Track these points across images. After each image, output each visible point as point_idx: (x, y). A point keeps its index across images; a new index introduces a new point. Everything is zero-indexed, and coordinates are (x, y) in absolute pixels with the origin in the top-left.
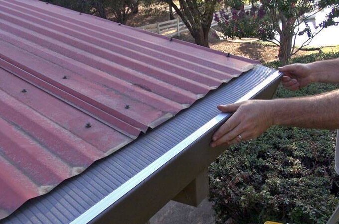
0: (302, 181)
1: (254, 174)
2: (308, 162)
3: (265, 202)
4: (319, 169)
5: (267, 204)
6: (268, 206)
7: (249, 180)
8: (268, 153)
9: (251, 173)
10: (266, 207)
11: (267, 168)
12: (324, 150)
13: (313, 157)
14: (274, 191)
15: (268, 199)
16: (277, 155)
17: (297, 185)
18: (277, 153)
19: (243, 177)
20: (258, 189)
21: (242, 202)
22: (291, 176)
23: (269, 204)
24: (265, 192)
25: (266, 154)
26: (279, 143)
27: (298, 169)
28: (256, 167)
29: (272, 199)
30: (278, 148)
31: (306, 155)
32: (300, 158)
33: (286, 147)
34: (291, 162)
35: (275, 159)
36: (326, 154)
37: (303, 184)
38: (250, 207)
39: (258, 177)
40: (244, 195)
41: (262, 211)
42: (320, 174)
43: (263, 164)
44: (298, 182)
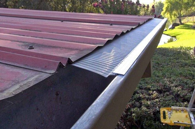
0: (161, 100)
1: (135, 102)
2: (160, 91)
3: (146, 114)
7: (133, 106)
9: (133, 102)
10: (147, 116)
11: (139, 99)
12: (165, 85)
13: (161, 89)
14: (148, 107)
17: (160, 102)
18: (143, 91)
19: (130, 105)
20: (140, 107)
21: (134, 117)
22: (153, 99)
24: (144, 108)
26: (142, 86)
27: (156, 95)
28: (134, 99)
29: (149, 111)
30: (142, 89)
31: (157, 88)
32: (155, 90)
33: (146, 87)
34: (151, 93)
35: (142, 94)
36: (166, 87)
37: (162, 101)
38: (139, 119)
39: (137, 104)
40: (134, 113)
41: (145, 119)
42: (168, 95)
43: (138, 97)
44: (159, 100)
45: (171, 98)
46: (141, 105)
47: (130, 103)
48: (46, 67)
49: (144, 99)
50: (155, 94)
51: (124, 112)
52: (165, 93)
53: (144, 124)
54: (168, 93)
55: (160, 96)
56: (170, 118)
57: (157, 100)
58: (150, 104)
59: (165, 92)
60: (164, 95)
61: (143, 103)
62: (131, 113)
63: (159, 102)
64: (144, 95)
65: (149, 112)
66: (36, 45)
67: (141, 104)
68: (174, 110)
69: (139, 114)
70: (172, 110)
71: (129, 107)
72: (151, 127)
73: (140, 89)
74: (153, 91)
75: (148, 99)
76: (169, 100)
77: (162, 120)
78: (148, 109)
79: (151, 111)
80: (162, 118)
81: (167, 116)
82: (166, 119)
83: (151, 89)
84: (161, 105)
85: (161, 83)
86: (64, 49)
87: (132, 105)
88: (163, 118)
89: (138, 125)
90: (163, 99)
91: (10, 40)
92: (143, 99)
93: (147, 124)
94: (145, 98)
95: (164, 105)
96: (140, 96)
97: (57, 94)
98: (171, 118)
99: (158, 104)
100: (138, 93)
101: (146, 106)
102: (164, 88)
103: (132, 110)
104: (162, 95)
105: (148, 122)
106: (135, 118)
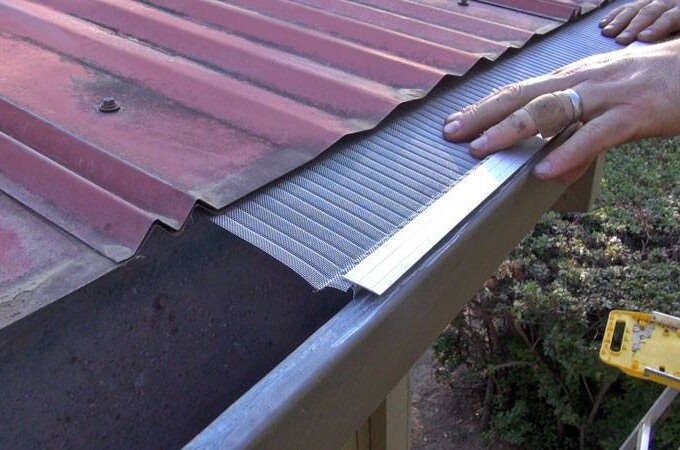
0: (629, 271)
1: (532, 262)
2: (633, 240)
3: (562, 309)
4: (656, 251)
5: (567, 310)
6: (569, 315)
7: (524, 274)
8: (555, 228)
9: (527, 261)
10: (564, 318)
11: (553, 253)
12: (659, 221)
13: (642, 233)
14: (575, 287)
15: (568, 304)
16: (572, 230)
17: (622, 278)
18: (571, 227)
19: (512, 270)
20: (546, 282)
21: (517, 311)
22: (602, 264)
23: (571, 311)
24: (560, 290)
25: (551, 228)
27: (618, 252)
28: (535, 252)
29: (575, 303)
30: (571, 220)
31: (628, 228)
32: (618, 233)
33: (588, 216)
34: (601, 242)
35: (569, 237)
36: (663, 228)
37: (632, 275)
38: (533, 321)
39: (541, 269)
40: (520, 297)
41: (555, 328)
42: (659, 259)
43: (549, 245)
44: (622, 273)
45: (669, 272)
46: (554, 276)
47: (517, 263)
48: (108, 226)
49: (569, 255)
50: (615, 245)
51: (487, 289)
52: (651, 249)
53: (546, 342)
54: (664, 253)
55: (630, 256)
56: (634, 351)
57: (616, 269)
58: (588, 278)
59: (652, 245)
60: (645, 257)
61: (561, 272)
62: (511, 298)
63: (619, 278)
64: (574, 245)
65: (573, 307)
66: (135, 89)
67: (554, 270)
68: (660, 324)
69: (538, 306)
70: (652, 322)
71: (507, 276)
72: (571, 355)
73: (564, 219)
74: (610, 234)
75: (581, 260)
76: (659, 280)
77: (604, 353)
78: (574, 294)
79: (583, 305)
80: (606, 346)
81: (626, 340)
82: (619, 350)
83: (604, 224)
84: (625, 290)
85: (647, 211)
86: (222, 130)
87: (523, 269)
88: (609, 345)
89: (530, 338)
90: (639, 269)
91: (59, 53)
92: (565, 255)
93: (557, 345)
94: (574, 253)
95: (635, 292)
96: (558, 244)
97: (158, 307)
98: (638, 353)
99: (616, 287)
100: (552, 233)
101: (568, 283)
102: (652, 232)
103: (515, 287)
104: (638, 255)
105: (564, 338)
106: (519, 316)
